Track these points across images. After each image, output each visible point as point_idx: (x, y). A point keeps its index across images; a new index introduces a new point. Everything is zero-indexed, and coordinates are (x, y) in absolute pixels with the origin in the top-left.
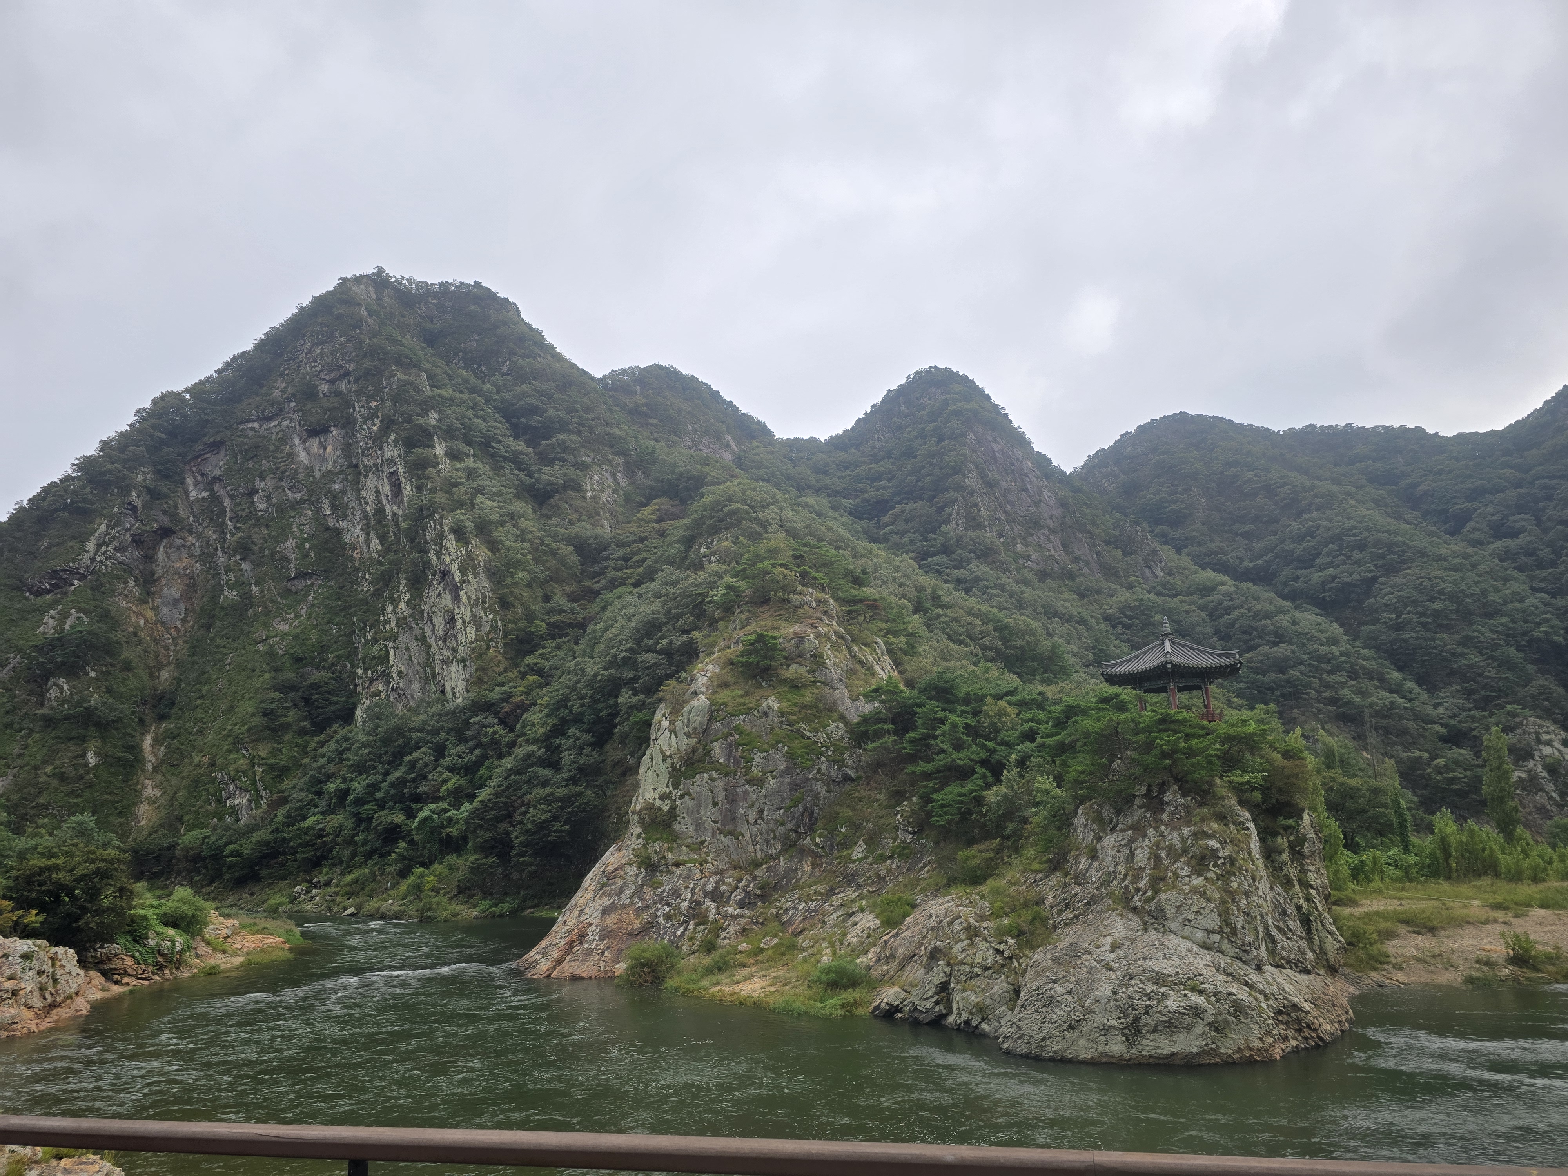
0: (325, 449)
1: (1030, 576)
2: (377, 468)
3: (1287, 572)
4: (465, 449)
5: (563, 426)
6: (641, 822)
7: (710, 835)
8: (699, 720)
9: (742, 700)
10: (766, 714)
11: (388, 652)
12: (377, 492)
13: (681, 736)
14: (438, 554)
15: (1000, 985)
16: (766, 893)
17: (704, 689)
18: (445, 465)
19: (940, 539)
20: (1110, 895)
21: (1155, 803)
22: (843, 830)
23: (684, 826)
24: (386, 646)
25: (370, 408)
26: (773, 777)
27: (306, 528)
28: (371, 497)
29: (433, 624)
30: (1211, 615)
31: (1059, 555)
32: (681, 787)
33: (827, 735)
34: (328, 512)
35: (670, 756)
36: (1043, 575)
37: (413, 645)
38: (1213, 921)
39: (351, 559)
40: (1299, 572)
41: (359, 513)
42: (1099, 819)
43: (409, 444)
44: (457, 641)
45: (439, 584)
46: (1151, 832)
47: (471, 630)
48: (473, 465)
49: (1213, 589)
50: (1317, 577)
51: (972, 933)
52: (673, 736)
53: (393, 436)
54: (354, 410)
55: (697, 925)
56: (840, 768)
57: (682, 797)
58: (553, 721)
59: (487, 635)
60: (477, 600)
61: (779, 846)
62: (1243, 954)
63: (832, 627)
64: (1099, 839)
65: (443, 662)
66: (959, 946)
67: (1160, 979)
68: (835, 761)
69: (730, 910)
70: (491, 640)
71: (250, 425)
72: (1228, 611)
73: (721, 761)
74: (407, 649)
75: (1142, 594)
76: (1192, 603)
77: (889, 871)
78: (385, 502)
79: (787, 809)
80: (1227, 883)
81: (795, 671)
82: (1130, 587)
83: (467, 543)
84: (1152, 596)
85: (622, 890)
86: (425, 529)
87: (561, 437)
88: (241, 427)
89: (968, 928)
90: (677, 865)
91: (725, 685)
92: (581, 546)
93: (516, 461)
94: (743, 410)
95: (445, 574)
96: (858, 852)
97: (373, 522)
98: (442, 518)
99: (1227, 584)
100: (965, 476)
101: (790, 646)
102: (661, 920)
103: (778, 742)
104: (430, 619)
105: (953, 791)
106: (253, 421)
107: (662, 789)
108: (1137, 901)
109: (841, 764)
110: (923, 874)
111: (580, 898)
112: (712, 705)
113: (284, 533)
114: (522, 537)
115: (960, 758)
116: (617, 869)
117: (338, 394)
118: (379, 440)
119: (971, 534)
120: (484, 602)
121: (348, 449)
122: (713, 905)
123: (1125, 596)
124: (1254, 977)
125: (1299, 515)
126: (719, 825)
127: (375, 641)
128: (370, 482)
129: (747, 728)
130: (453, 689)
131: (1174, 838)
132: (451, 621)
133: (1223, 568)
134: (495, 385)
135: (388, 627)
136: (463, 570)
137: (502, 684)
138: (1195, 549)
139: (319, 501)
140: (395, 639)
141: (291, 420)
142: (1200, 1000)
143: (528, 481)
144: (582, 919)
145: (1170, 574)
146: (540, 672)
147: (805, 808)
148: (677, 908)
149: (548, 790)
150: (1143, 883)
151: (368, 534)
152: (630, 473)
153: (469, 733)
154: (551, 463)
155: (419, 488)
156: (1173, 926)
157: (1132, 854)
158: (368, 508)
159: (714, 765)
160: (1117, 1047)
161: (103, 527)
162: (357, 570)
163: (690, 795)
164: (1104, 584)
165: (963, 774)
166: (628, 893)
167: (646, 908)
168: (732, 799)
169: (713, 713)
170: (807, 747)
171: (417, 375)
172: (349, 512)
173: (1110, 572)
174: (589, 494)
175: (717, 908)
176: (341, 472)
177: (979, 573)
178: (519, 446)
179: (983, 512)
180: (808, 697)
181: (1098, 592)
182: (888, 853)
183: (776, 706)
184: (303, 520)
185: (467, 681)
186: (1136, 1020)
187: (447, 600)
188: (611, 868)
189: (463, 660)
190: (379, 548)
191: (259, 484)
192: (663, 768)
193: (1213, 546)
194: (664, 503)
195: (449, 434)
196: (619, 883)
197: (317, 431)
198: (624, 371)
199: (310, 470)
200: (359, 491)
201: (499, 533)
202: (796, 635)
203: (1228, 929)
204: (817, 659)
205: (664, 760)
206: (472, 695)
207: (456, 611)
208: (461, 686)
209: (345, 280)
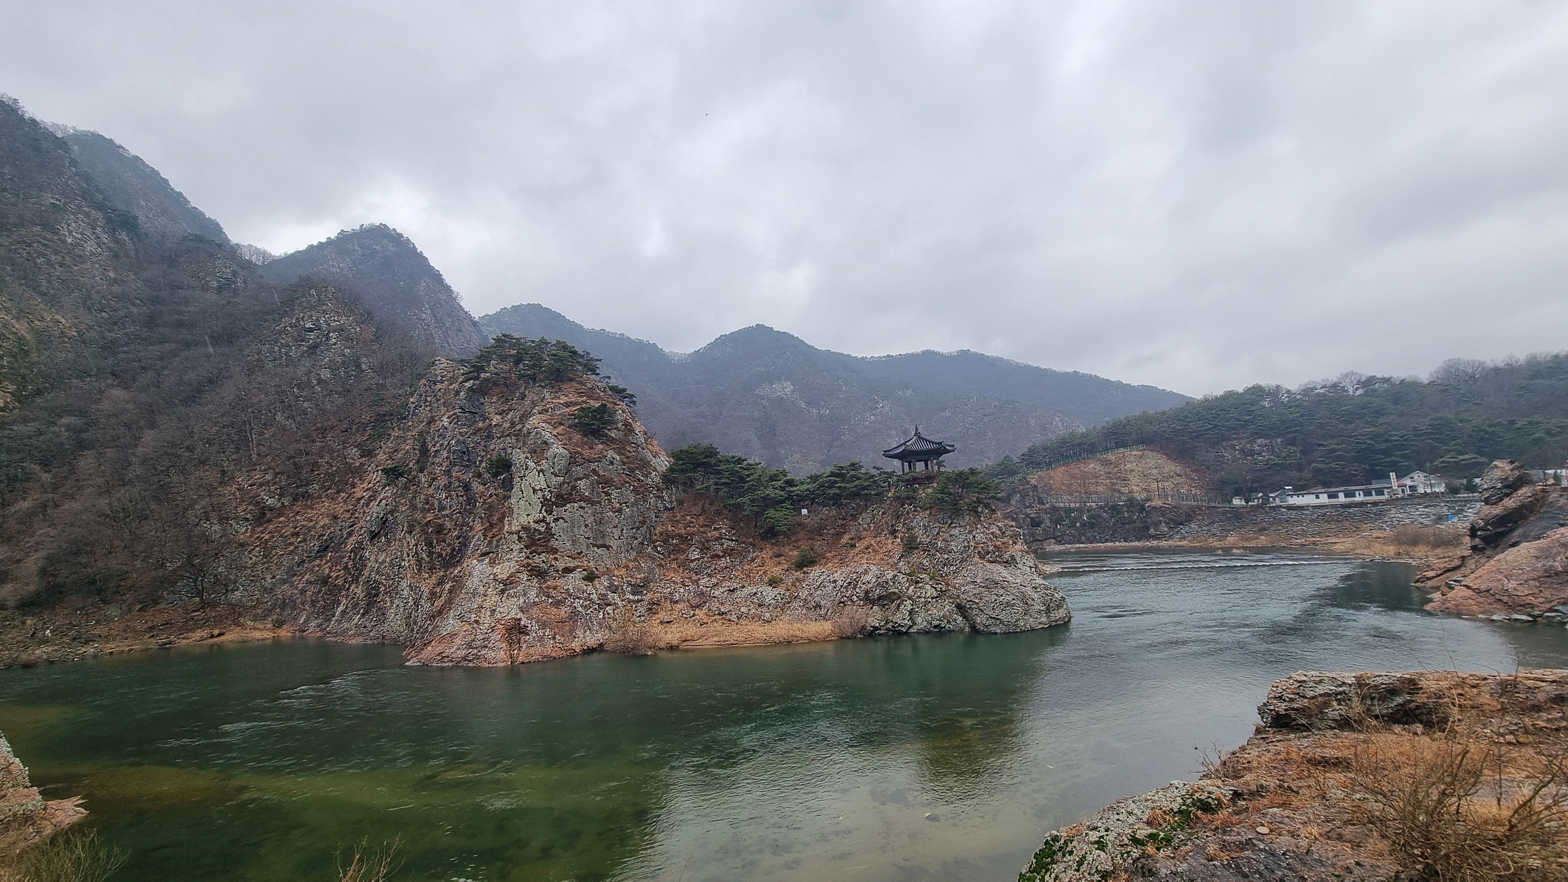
6: (520, 539)
7: (585, 548)
8: (561, 464)
9: (590, 451)
10: (612, 463)
13: (548, 475)
17: (553, 441)
22: (674, 542)
23: (562, 542)
26: (627, 507)
32: (554, 513)
33: (651, 480)
35: (540, 490)
51: (914, 582)
52: (541, 474)
56: (662, 502)
57: (556, 520)
61: (634, 554)
66: (910, 589)
68: (659, 497)
69: (630, 597)
73: (587, 494)
79: (638, 529)
81: (616, 434)
89: (909, 580)
90: (566, 570)
96: (694, 554)
102: (580, 610)
107: (536, 514)
108: (989, 558)
112: (567, 453)
122: (615, 595)
126: (591, 541)
129: (602, 471)
148: (588, 600)
159: (581, 498)
163: (563, 519)
168: (600, 522)
169: (572, 460)
170: (642, 486)
180: (632, 452)
182: (720, 554)
183: (616, 457)
205: (534, 493)
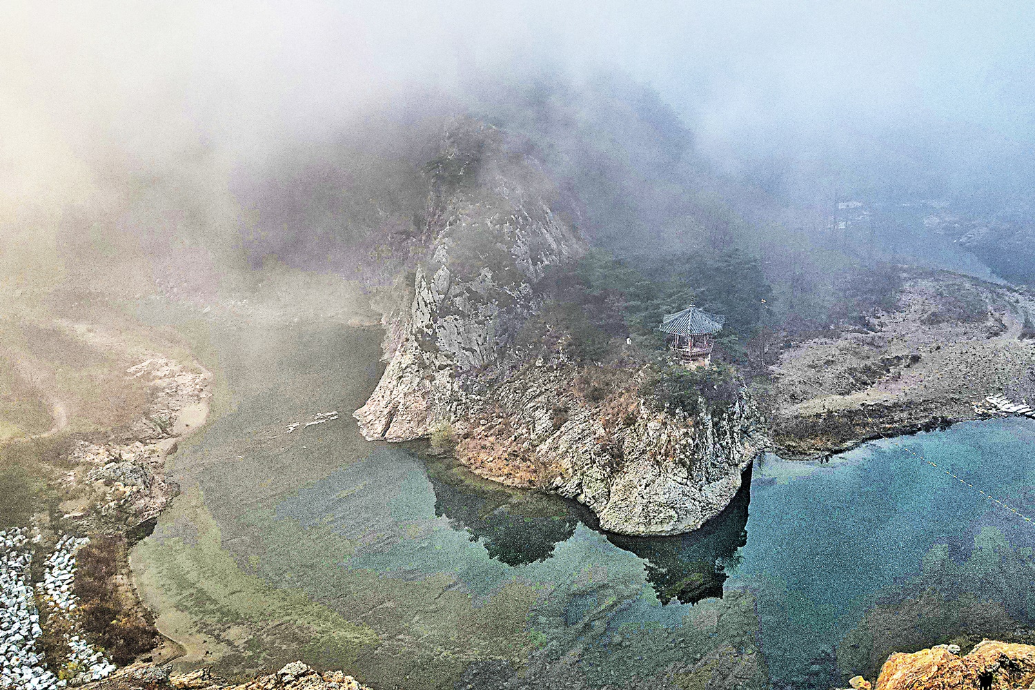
6: (417, 339)
7: (457, 350)
8: (444, 284)
10: (484, 281)
13: (434, 292)
15: (603, 489)
17: (444, 261)
21: (672, 413)
23: (442, 344)
32: (438, 322)
33: (520, 292)
35: (429, 304)
46: (669, 426)
51: (592, 462)
52: (430, 292)
61: (495, 356)
62: (695, 485)
66: (587, 467)
68: (525, 307)
69: (474, 397)
73: (460, 309)
77: (555, 377)
79: (500, 336)
80: (693, 456)
81: (499, 248)
85: (413, 380)
89: (591, 458)
90: (441, 367)
96: (539, 362)
102: (437, 402)
103: (492, 298)
107: (427, 322)
108: (658, 459)
109: (529, 308)
111: (387, 382)
112: (451, 273)
116: (407, 367)
122: (464, 393)
124: (698, 495)
126: (462, 345)
129: (473, 289)
142: (673, 512)
144: (393, 397)
147: (509, 335)
150: (663, 452)
156: (670, 475)
157: (660, 435)
159: (456, 311)
168: (468, 331)
169: (452, 279)
170: (509, 300)
175: (466, 395)
180: (508, 267)
183: (489, 274)
188: (404, 366)
192: (427, 310)
203: (691, 478)
205: (426, 306)
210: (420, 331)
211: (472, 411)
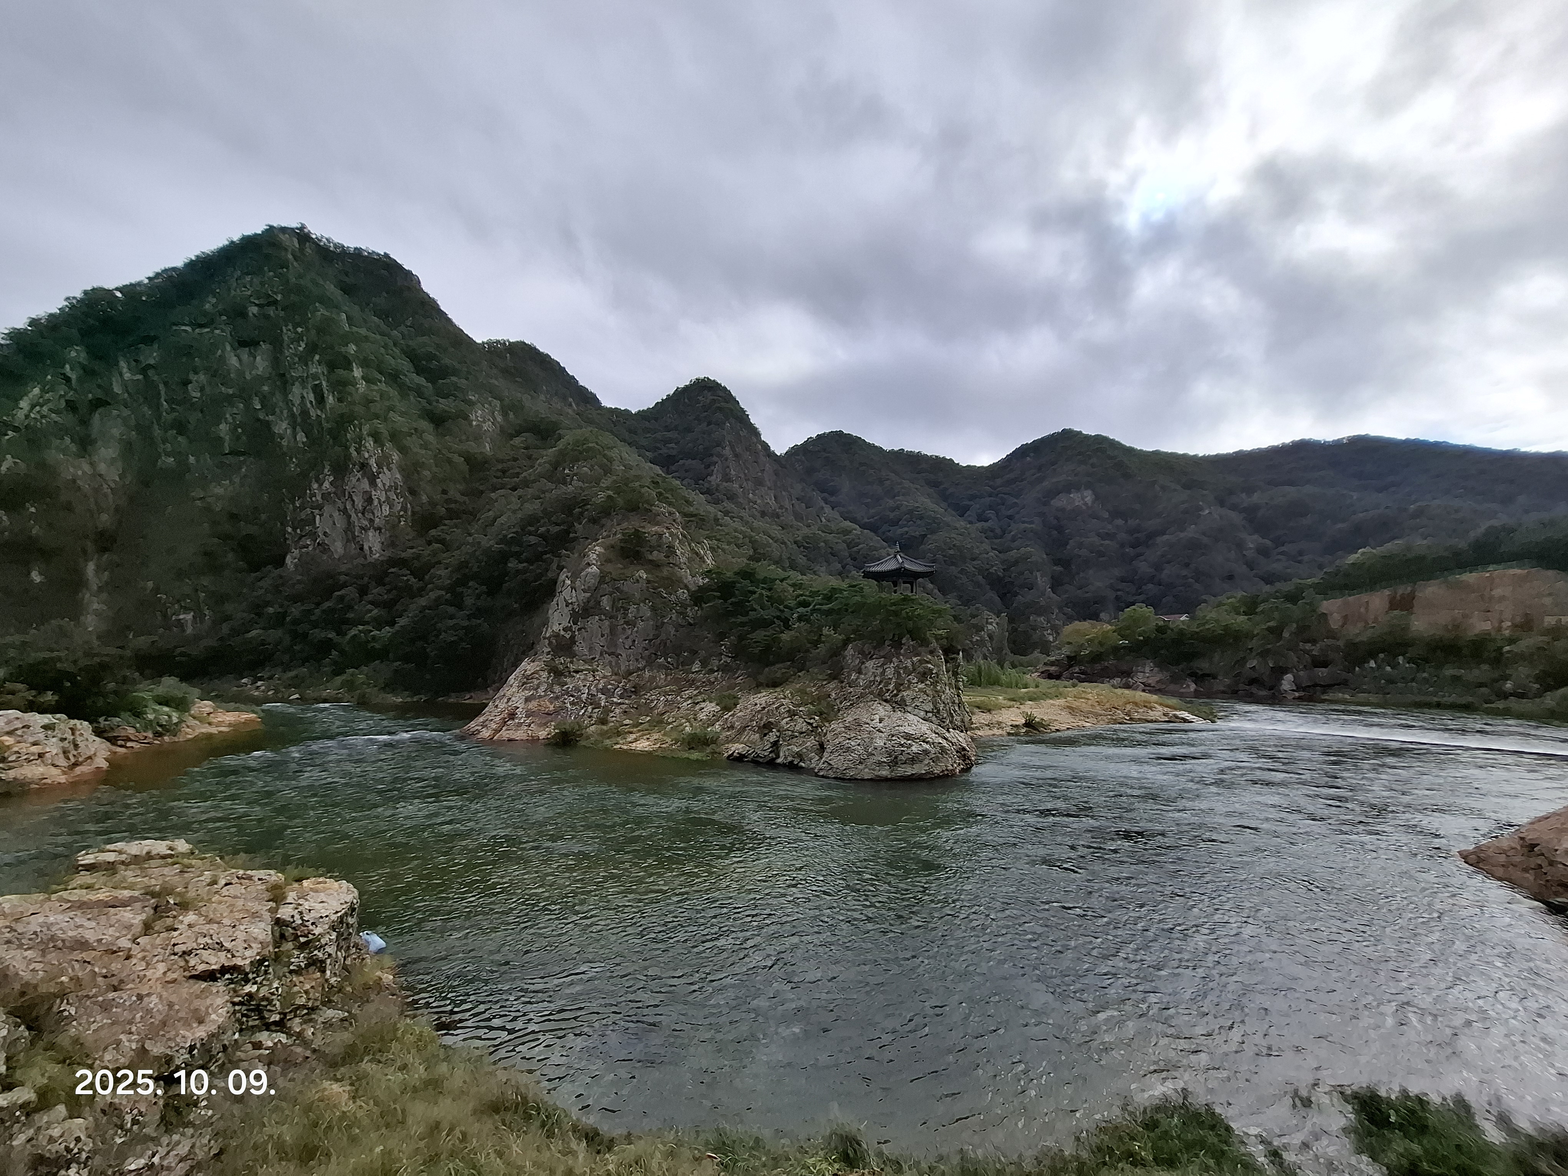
0: (255, 358)
1: (756, 513)
2: (303, 381)
3: (885, 527)
4: (379, 376)
5: (455, 372)
6: (550, 644)
7: (599, 654)
8: (593, 582)
9: (622, 571)
10: (638, 581)
11: (315, 517)
12: (303, 397)
13: (579, 591)
14: (358, 451)
15: (811, 742)
16: (636, 690)
17: (594, 562)
18: (362, 386)
19: (706, 485)
20: (871, 693)
21: (897, 644)
22: (686, 654)
23: (581, 648)
24: (312, 512)
25: (297, 333)
26: (642, 621)
27: (238, 417)
28: (297, 401)
29: (353, 501)
30: (848, 546)
31: (772, 502)
32: (579, 623)
34: (259, 407)
35: (571, 603)
36: (763, 514)
37: (336, 514)
38: (929, 707)
39: (280, 446)
40: (891, 528)
41: (285, 412)
42: (862, 652)
43: (332, 366)
44: (373, 513)
45: (358, 472)
46: (894, 659)
47: (386, 509)
48: (385, 389)
49: (850, 532)
50: (900, 531)
51: (792, 714)
53: (317, 357)
54: (282, 331)
55: (593, 709)
56: (684, 618)
57: (579, 630)
58: (455, 576)
59: (399, 512)
60: (391, 486)
61: (644, 663)
62: (941, 723)
63: (678, 530)
64: (863, 663)
65: (362, 528)
66: (785, 721)
67: (908, 736)
68: (681, 613)
69: (615, 700)
70: (402, 516)
71: (183, 328)
72: (857, 544)
74: (331, 516)
75: (815, 529)
76: (839, 538)
77: (716, 678)
78: (309, 405)
79: (650, 641)
80: (935, 687)
81: (655, 555)
82: (809, 526)
83: (382, 446)
84: (820, 532)
85: (538, 687)
86: (346, 431)
87: (454, 379)
88: (175, 328)
89: (789, 711)
90: (577, 672)
91: (608, 561)
92: (469, 459)
93: (419, 392)
94: (581, 383)
95: (364, 466)
96: (696, 667)
97: (299, 420)
98: (361, 424)
99: (857, 530)
100: (723, 448)
101: (654, 540)
102: (568, 705)
103: (646, 599)
104: (350, 496)
105: (760, 635)
106: (186, 325)
107: (565, 624)
108: (887, 696)
109: (685, 615)
110: (738, 681)
111: (507, 691)
112: (601, 572)
113: (219, 419)
114: (425, 446)
115: (767, 614)
116: (532, 674)
117: (267, 317)
118: (305, 359)
119: (724, 484)
120: (396, 489)
121: (276, 361)
122: (603, 697)
123: (806, 531)
124: (947, 735)
125: (894, 497)
126: (605, 648)
127: (302, 508)
128: (296, 390)
129: (625, 589)
130: (370, 548)
131: (908, 663)
132: (369, 500)
133: (854, 521)
134: (402, 333)
135: (314, 499)
136: (380, 466)
137: (412, 548)
138: (842, 509)
139: (250, 398)
140: (320, 507)
141: (223, 331)
142: (927, 746)
143: (429, 407)
144: (510, 704)
145: (829, 521)
146: (442, 541)
147: (662, 641)
148: (579, 698)
149: (454, 621)
150: (891, 687)
151: (294, 429)
152: (505, 414)
153: (387, 579)
154: (446, 397)
155: (340, 400)
156: (909, 709)
157: (884, 670)
158: (295, 409)
159: (602, 612)
160: (885, 772)
161: (36, 391)
162: (284, 454)
164: (795, 523)
165: (765, 624)
166: (543, 688)
167: (557, 698)
168: (614, 633)
169: (602, 578)
170: (664, 603)
171: (338, 314)
172: (277, 410)
173: (798, 517)
174: (474, 423)
175: (606, 699)
176: (269, 378)
177: (729, 508)
178: (421, 381)
179: (733, 472)
180: (665, 571)
181: (791, 526)
182: (716, 669)
183: (645, 576)
184: (235, 411)
185: (383, 543)
186: (896, 757)
187: (365, 485)
188: (529, 673)
189: (380, 529)
190: (305, 440)
191: (192, 377)
192: (567, 611)
193: (851, 508)
194: (527, 438)
195: (365, 363)
196: (536, 682)
197: (246, 343)
198: (498, 342)
199: (241, 373)
200: (287, 396)
201: (408, 442)
202: (657, 533)
203: (936, 712)
204: (671, 549)
206: (388, 553)
207: (373, 493)
208: (377, 547)
209: (271, 228)
210: (557, 635)
211: (612, 714)
